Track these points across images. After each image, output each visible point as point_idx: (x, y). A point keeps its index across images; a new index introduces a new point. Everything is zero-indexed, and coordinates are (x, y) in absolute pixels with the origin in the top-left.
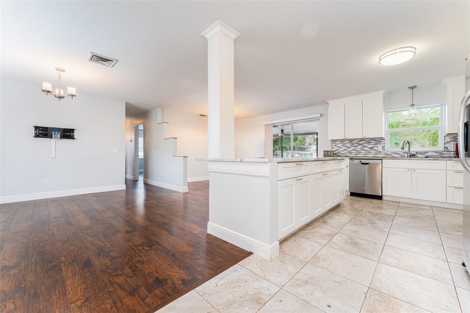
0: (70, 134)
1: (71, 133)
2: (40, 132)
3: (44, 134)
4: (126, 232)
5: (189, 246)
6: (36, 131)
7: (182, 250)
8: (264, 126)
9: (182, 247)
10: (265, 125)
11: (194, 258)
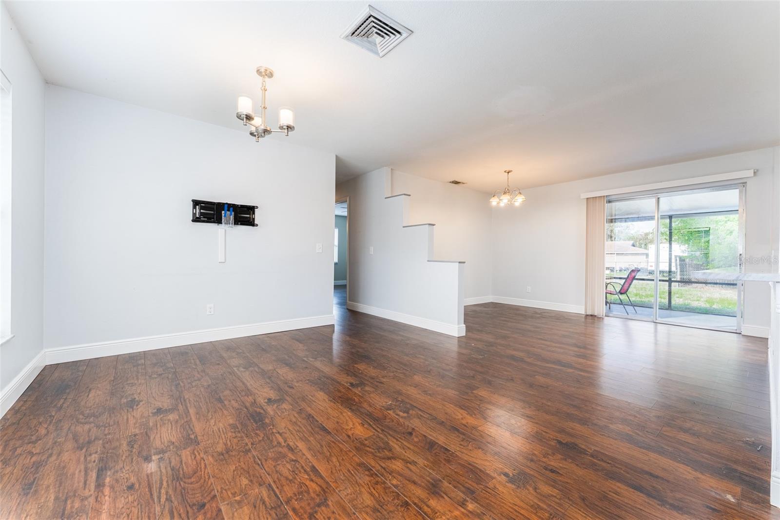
0: (248, 216)
1: (250, 214)
2: (202, 211)
3: (207, 216)
4: (268, 400)
5: (365, 426)
6: (195, 210)
7: (353, 433)
8: (586, 200)
9: (354, 428)
10: (587, 198)
11: (380, 455)
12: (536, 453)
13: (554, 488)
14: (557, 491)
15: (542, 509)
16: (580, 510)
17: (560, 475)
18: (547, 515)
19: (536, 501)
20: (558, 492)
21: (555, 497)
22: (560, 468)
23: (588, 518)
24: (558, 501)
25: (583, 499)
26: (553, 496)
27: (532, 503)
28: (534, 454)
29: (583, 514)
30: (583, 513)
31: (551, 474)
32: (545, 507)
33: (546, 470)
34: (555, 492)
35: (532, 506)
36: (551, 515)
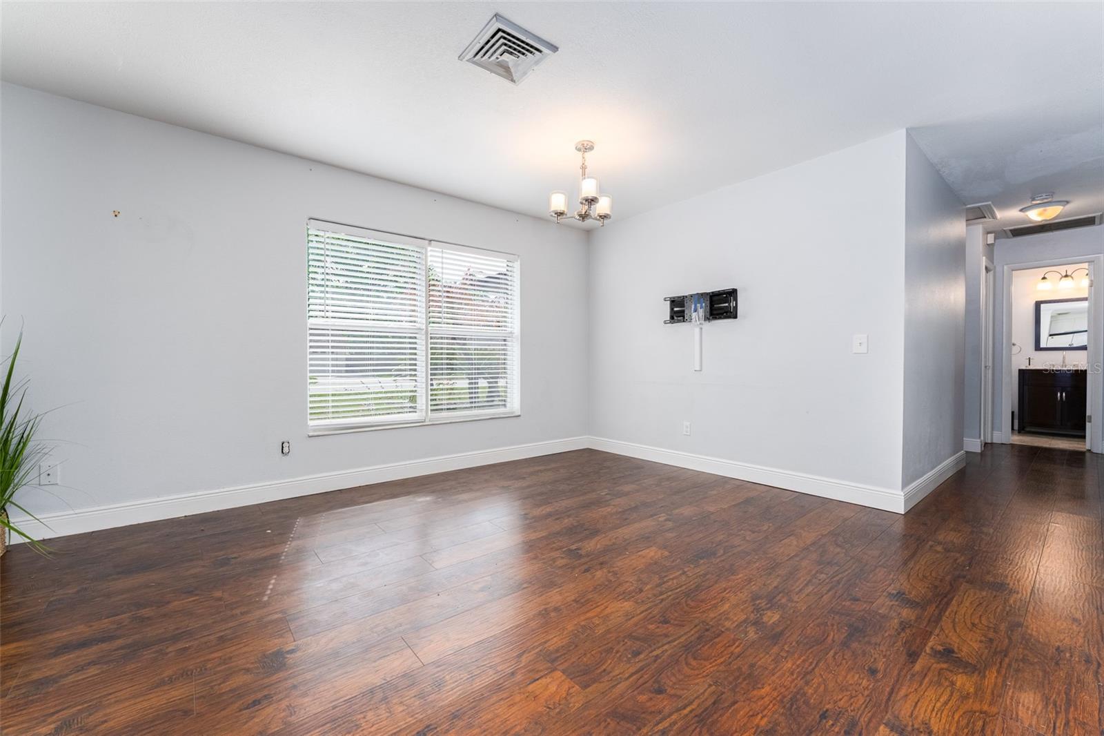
0: (727, 305)
1: (728, 302)
3: (681, 315)
12: (306, 700)
13: (230, 691)
14: (224, 691)
15: (219, 665)
16: (180, 699)
17: (242, 707)
18: (210, 666)
19: (232, 664)
20: (221, 692)
21: (219, 684)
22: (252, 715)
23: (165, 702)
24: (213, 684)
25: (186, 713)
26: (223, 682)
27: (232, 660)
28: (305, 695)
29: (172, 700)
30: (174, 701)
31: (254, 699)
32: (219, 669)
33: (265, 696)
34: (226, 687)
35: (230, 658)
36: (206, 669)
